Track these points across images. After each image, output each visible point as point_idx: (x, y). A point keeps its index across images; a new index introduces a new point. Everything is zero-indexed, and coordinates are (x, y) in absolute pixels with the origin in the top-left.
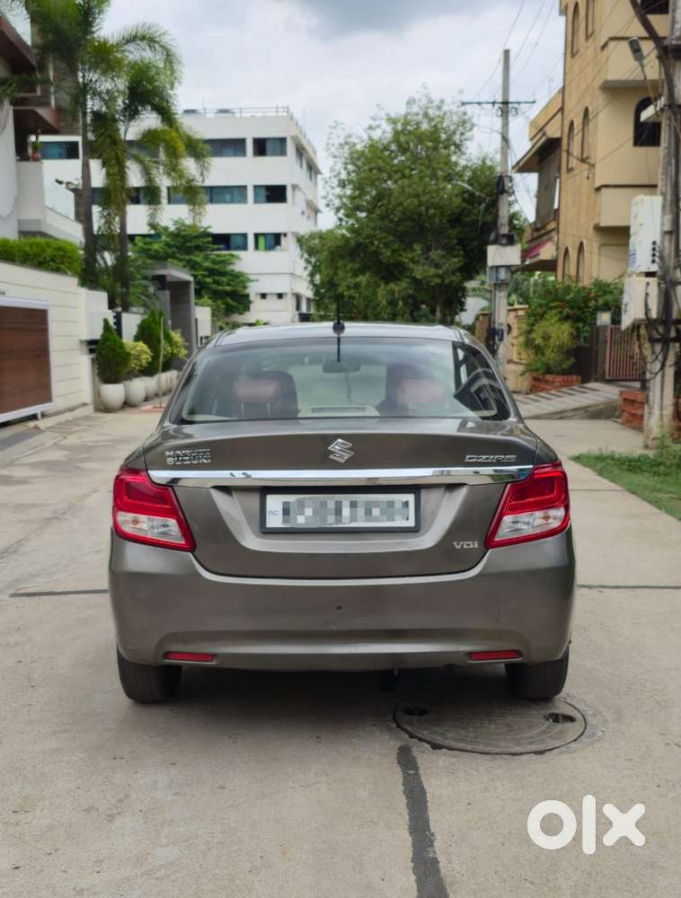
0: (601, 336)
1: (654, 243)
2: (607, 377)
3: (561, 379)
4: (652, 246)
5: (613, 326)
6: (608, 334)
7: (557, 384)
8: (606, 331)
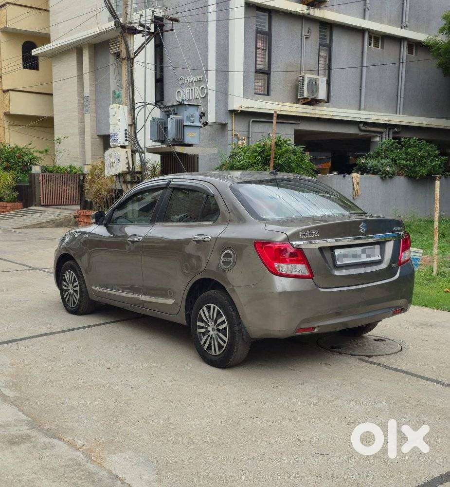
0: (36, 179)
1: (126, 130)
2: (42, 204)
3: (11, 205)
4: (124, 132)
5: (43, 174)
6: (41, 178)
7: (9, 208)
8: (39, 177)
